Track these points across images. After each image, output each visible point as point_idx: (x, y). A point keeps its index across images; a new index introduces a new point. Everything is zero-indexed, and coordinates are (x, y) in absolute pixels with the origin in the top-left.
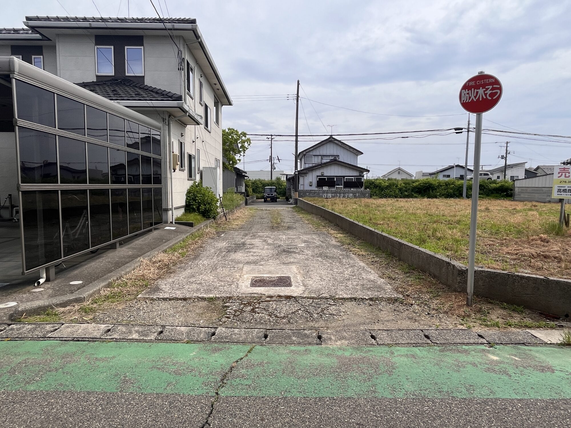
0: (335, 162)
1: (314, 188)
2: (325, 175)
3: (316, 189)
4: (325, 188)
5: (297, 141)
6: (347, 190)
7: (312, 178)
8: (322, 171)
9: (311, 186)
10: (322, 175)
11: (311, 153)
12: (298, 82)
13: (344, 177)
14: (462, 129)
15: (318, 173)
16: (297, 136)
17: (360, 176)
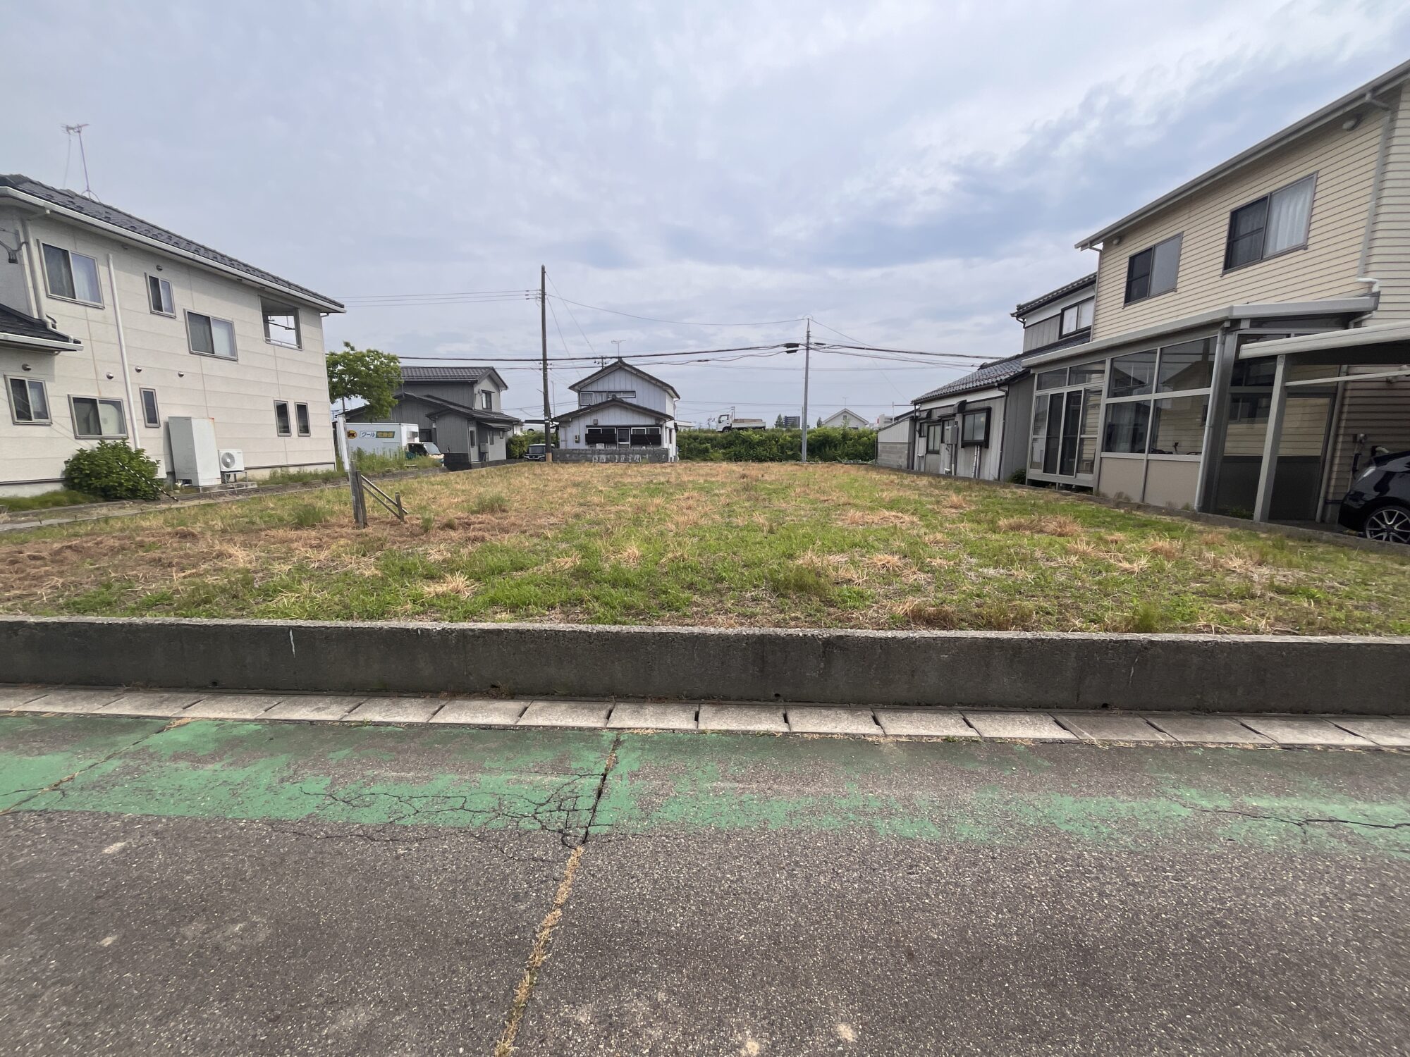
0: (614, 402)
1: (583, 445)
2: (600, 424)
3: (587, 447)
4: (600, 446)
5: (545, 369)
6: (637, 448)
7: (579, 429)
8: (594, 417)
9: (577, 442)
10: (596, 425)
11: (590, 388)
12: (543, 269)
13: (630, 427)
14: (797, 345)
15: (589, 421)
16: (545, 360)
17: (657, 425)
